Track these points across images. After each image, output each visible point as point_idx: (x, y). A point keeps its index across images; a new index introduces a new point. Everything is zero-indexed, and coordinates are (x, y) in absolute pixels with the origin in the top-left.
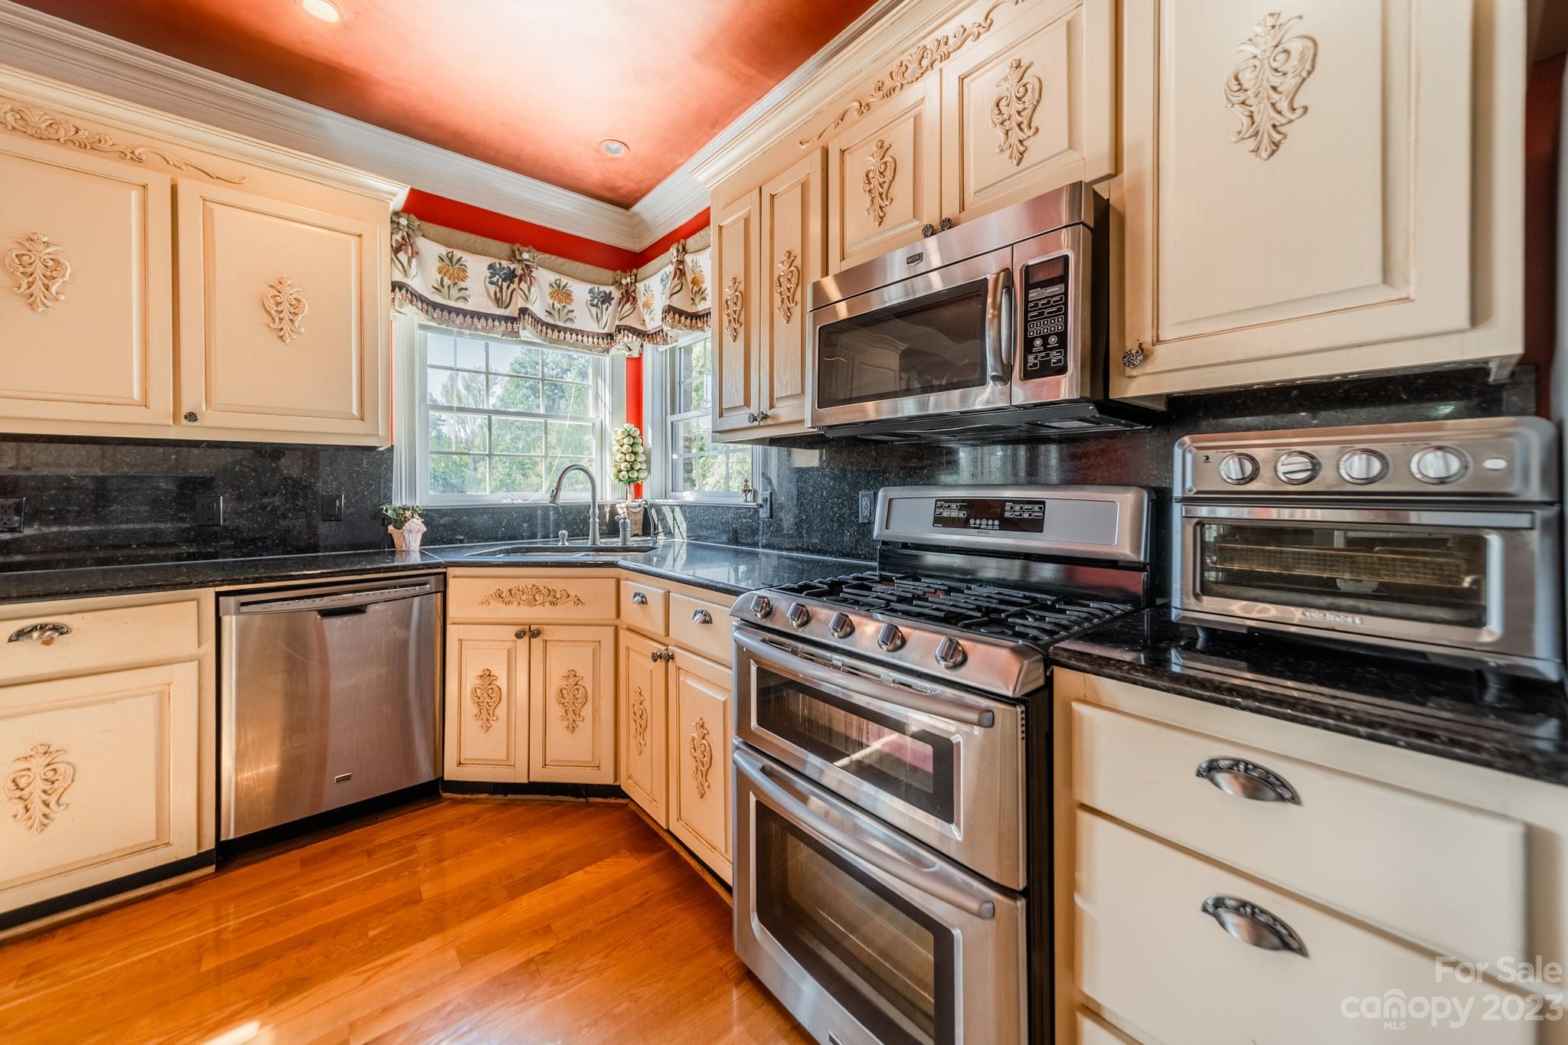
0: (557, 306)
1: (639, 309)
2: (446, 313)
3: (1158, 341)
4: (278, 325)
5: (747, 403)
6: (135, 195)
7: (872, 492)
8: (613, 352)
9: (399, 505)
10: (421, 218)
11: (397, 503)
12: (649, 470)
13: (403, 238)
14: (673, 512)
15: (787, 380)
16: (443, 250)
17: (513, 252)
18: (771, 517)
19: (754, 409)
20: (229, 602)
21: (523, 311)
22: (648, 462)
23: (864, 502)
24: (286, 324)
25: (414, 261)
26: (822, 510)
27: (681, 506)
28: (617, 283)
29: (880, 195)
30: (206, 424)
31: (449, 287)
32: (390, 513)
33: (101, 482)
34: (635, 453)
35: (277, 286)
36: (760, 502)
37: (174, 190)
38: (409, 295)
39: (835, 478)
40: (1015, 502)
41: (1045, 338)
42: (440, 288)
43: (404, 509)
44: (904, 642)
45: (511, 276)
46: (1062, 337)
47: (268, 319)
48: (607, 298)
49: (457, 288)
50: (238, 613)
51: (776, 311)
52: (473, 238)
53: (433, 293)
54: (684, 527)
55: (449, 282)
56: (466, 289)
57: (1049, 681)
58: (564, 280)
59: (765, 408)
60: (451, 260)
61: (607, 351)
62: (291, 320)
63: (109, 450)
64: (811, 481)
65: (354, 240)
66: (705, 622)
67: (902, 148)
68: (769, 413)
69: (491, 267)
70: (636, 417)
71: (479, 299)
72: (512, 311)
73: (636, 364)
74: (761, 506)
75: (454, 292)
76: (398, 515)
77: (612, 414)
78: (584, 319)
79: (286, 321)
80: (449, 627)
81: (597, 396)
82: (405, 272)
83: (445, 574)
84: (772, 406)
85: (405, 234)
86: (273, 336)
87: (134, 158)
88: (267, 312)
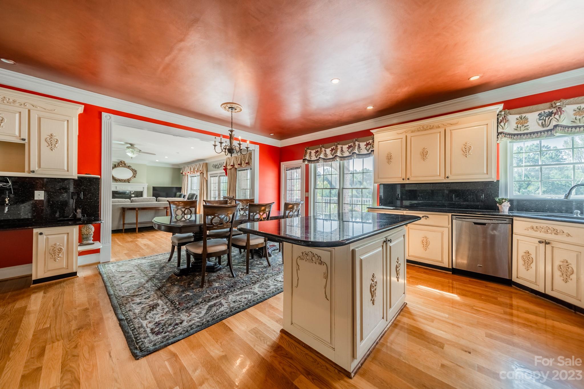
0: (579, 117)
2: (519, 136)
4: (465, 154)
6: (439, 134)
9: (500, 198)
10: (509, 109)
11: (500, 197)
13: (503, 118)
16: (518, 116)
17: (552, 105)
20: (454, 217)
21: (557, 126)
24: (467, 153)
25: (506, 124)
30: (451, 179)
31: (520, 127)
32: (497, 200)
33: (432, 191)
35: (465, 145)
37: (446, 130)
38: (504, 135)
42: (517, 129)
43: (502, 199)
45: (550, 114)
47: (463, 153)
49: (523, 126)
50: (456, 220)
52: (531, 107)
53: (514, 131)
55: (520, 126)
56: (528, 126)
60: (521, 118)
62: (469, 152)
63: (434, 184)
65: (485, 126)
69: (540, 114)
71: (534, 127)
72: (551, 127)
75: (523, 128)
76: (500, 201)
80: (513, 235)
82: (503, 128)
83: (512, 219)
85: (503, 117)
86: (465, 156)
87: (439, 127)
88: (463, 151)
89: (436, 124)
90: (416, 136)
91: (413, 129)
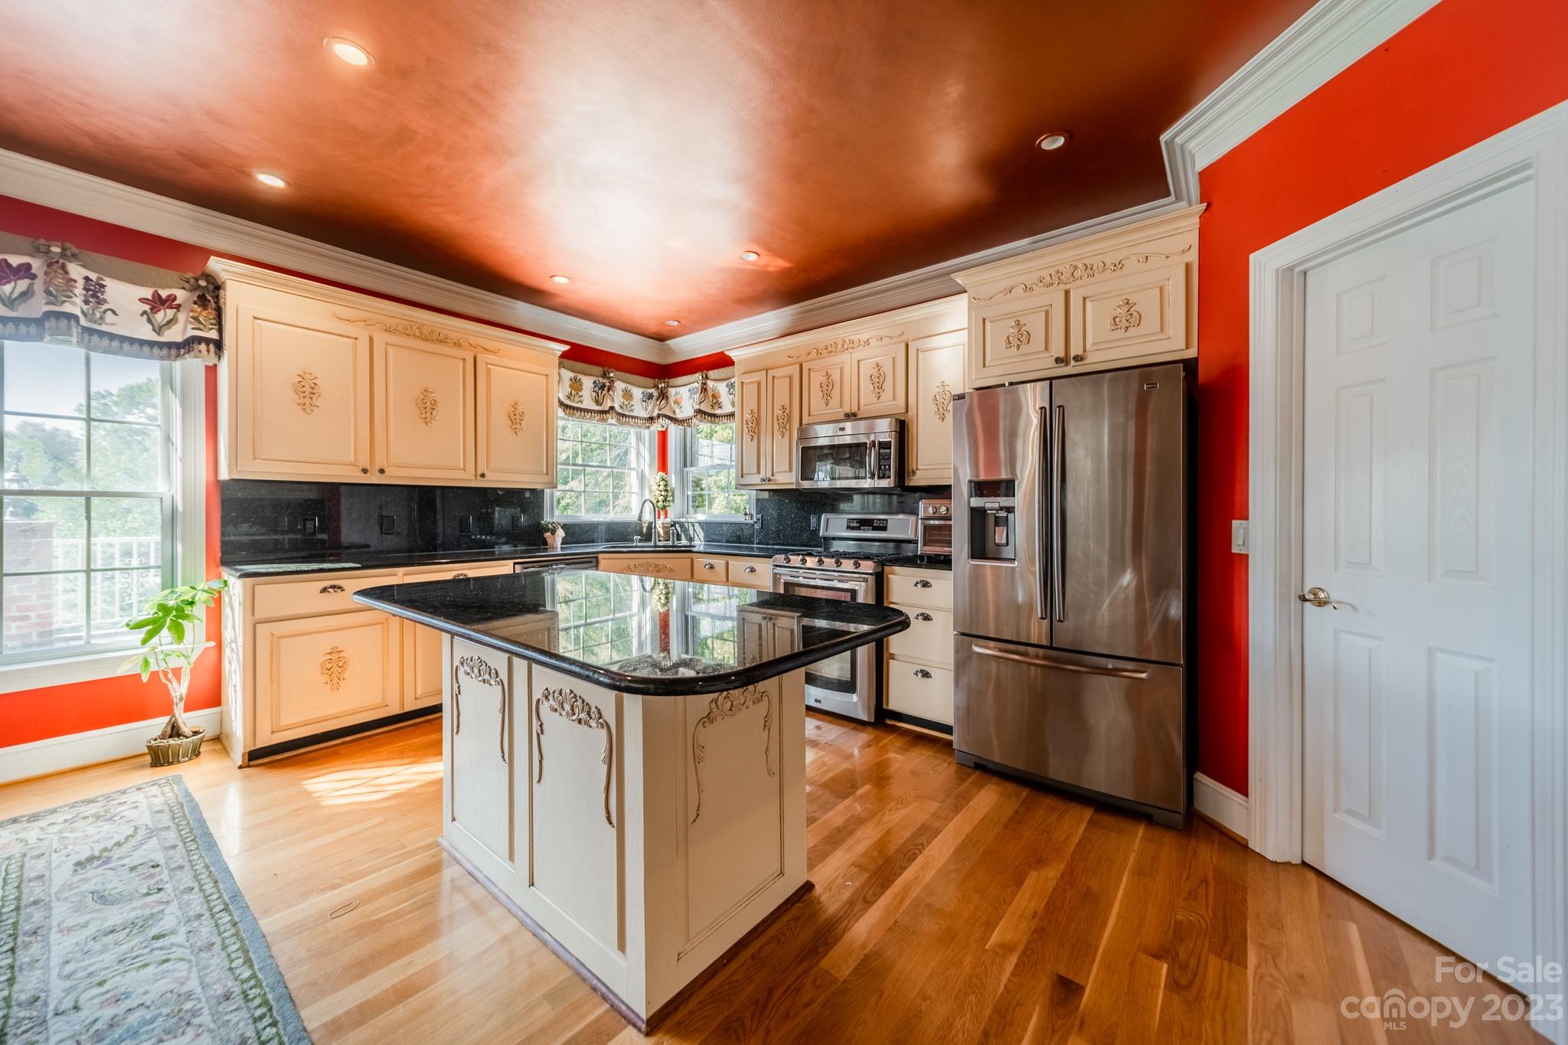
0: (626, 403)
1: (671, 405)
2: (572, 410)
3: (917, 469)
4: (515, 427)
5: (759, 472)
6: (461, 363)
7: (817, 516)
8: (652, 428)
9: (547, 522)
10: (568, 358)
11: (545, 519)
12: (673, 501)
14: (693, 526)
15: (782, 464)
16: (572, 375)
17: (605, 372)
18: (762, 528)
19: (762, 475)
21: (612, 408)
22: (673, 495)
23: (813, 520)
24: (518, 426)
25: (560, 383)
26: (792, 523)
27: (700, 523)
28: (656, 387)
29: (827, 395)
30: (488, 478)
31: (574, 395)
34: (667, 491)
35: (515, 405)
36: (755, 520)
37: (475, 358)
39: (798, 509)
40: (878, 520)
41: (885, 466)
42: (570, 396)
43: (550, 524)
44: (841, 563)
45: (603, 387)
46: (890, 466)
47: (511, 423)
48: (650, 396)
49: (577, 395)
51: (775, 431)
52: (587, 366)
53: (567, 399)
54: (702, 535)
55: (575, 393)
56: (582, 396)
57: (883, 570)
58: (630, 387)
59: (769, 475)
60: (576, 380)
61: (649, 427)
64: (785, 510)
65: (545, 377)
66: (752, 571)
67: (836, 377)
68: (771, 478)
69: (595, 382)
70: (663, 466)
71: (588, 403)
72: (606, 406)
73: (663, 436)
74: (756, 522)
75: (577, 398)
76: (547, 526)
77: (650, 466)
78: (640, 410)
79: (518, 424)
81: (638, 454)
83: (598, 558)
84: (773, 475)
85: (562, 368)
86: (513, 432)
87: (458, 345)
88: (511, 420)
89: (454, 336)
90: (401, 347)
91: (391, 322)
